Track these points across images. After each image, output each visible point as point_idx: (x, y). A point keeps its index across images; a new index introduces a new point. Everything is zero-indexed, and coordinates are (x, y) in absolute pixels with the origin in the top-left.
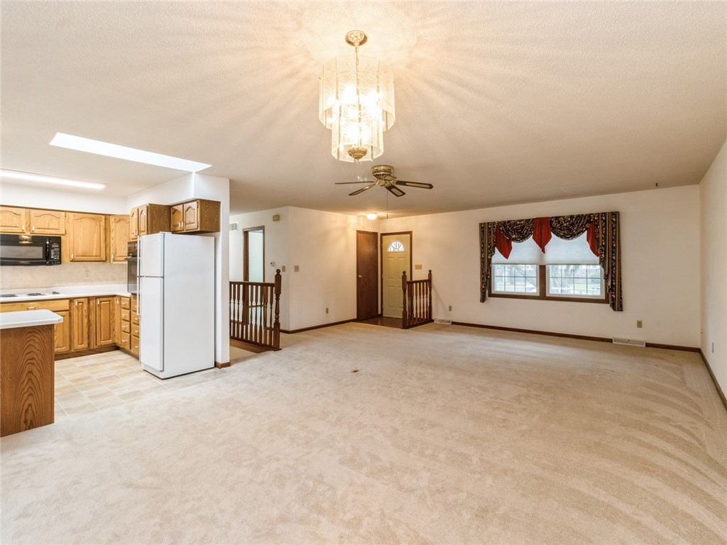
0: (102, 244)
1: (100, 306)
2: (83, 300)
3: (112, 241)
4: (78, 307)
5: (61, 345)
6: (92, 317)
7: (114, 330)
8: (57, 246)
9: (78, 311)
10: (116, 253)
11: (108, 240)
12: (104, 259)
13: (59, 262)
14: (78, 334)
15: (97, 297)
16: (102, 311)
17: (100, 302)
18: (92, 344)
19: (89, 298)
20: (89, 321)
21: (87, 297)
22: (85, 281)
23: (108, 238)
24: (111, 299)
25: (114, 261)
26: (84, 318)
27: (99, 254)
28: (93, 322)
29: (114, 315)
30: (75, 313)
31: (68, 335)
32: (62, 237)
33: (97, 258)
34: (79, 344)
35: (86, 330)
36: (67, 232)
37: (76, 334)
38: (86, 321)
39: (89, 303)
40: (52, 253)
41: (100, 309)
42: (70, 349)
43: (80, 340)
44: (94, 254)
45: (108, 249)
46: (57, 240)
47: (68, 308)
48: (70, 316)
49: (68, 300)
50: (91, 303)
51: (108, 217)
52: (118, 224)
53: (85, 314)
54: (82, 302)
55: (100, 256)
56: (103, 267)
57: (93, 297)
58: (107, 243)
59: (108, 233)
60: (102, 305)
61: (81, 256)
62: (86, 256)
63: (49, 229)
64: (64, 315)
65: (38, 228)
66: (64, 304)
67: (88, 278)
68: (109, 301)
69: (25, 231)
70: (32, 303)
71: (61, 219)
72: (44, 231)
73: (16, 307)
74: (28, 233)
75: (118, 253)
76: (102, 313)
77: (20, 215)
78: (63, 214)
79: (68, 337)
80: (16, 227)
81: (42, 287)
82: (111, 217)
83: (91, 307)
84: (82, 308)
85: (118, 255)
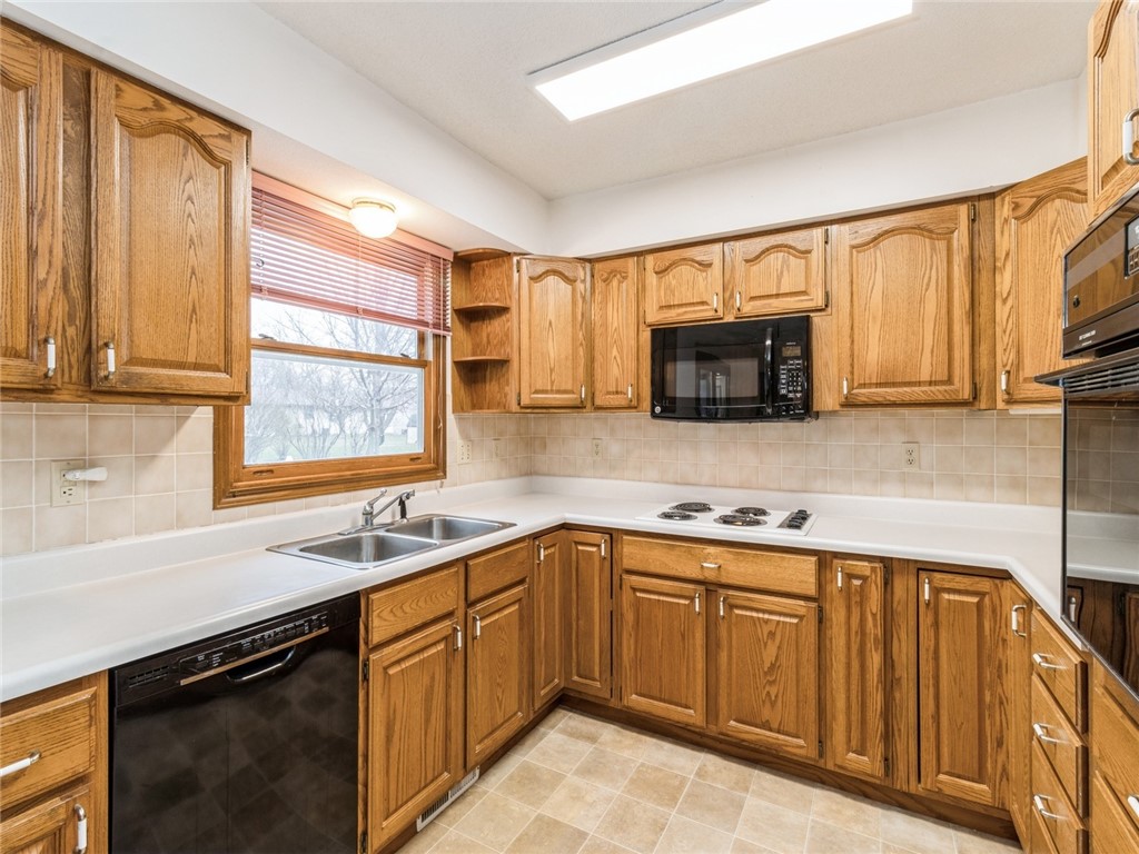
0: (957, 328)
1: (934, 605)
2: (863, 567)
3: (1002, 312)
4: (847, 591)
5: (791, 728)
6: (903, 649)
7: (1000, 743)
8: (798, 351)
9: (849, 608)
10: (1019, 365)
11: (983, 310)
12: (966, 394)
13: (804, 409)
14: (849, 707)
15: (923, 568)
16: (943, 634)
17: (936, 591)
18: (901, 766)
19: (889, 566)
20: (888, 662)
21: (882, 559)
22: (904, 479)
23: (984, 300)
24: (985, 585)
25: (1011, 401)
26: (870, 644)
27: (942, 375)
28: (905, 670)
29: (1000, 670)
30: (837, 615)
31: (812, 693)
32: (816, 319)
33: (938, 392)
34: (849, 750)
35: (876, 701)
36: (834, 300)
37: (841, 704)
38: (875, 660)
39: (887, 583)
40: (783, 378)
41: (936, 624)
42: (821, 754)
43: (855, 735)
44: (925, 376)
45: (984, 348)
46: (796, 329)
47: (812, 590)
48: (820, 621)
49: (814, 559)
50: (901, 586)
51: (984, 205)
52: (1030, 226)
53: (874, 629)
54: (864, 578)
55: (949, 381)
56: (973, 431)
57: (906, 562)
58: (983, 320)
59: (984, 277)
60: (943, 605)
61: (879, 385)
62: (894, 384)
63: (777, 296)
64: (802, 611)
65: (752, 298)
66: (802, 575)
67: (913, 469)
68: (981, 594)
69: (720, 314)
70: (711, 550)
71: (814, 254)
72: (764, 306)
73: (677, 552)
74: (730, 318)
75: (1027, 361)
76: (943, 644)
77: (710, 265)
78: (818, 233)
79: (813, 702)
80: (703, 303)
81: (779, 490)
82: (998, 200)
83: (898, 607)
84: (861, 604)
85: (1028, 373)
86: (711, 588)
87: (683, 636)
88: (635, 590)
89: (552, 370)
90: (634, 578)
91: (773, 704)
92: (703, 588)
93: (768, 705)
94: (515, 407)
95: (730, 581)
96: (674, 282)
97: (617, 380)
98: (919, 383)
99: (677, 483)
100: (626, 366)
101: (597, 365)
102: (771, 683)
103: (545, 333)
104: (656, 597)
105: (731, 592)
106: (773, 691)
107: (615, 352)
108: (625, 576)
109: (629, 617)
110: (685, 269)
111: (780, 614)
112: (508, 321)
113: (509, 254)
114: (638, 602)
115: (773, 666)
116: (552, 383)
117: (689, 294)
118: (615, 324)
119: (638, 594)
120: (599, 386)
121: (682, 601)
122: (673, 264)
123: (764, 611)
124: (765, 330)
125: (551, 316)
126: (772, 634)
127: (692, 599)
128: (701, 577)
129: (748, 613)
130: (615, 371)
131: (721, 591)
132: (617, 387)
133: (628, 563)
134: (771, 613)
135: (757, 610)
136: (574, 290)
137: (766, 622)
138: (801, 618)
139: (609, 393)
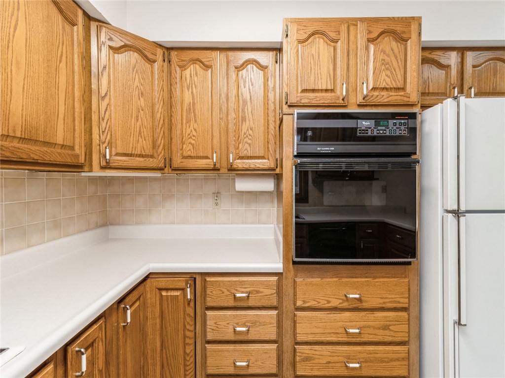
55: (73, 148)
75: (119, 143)
85: (120, 150)
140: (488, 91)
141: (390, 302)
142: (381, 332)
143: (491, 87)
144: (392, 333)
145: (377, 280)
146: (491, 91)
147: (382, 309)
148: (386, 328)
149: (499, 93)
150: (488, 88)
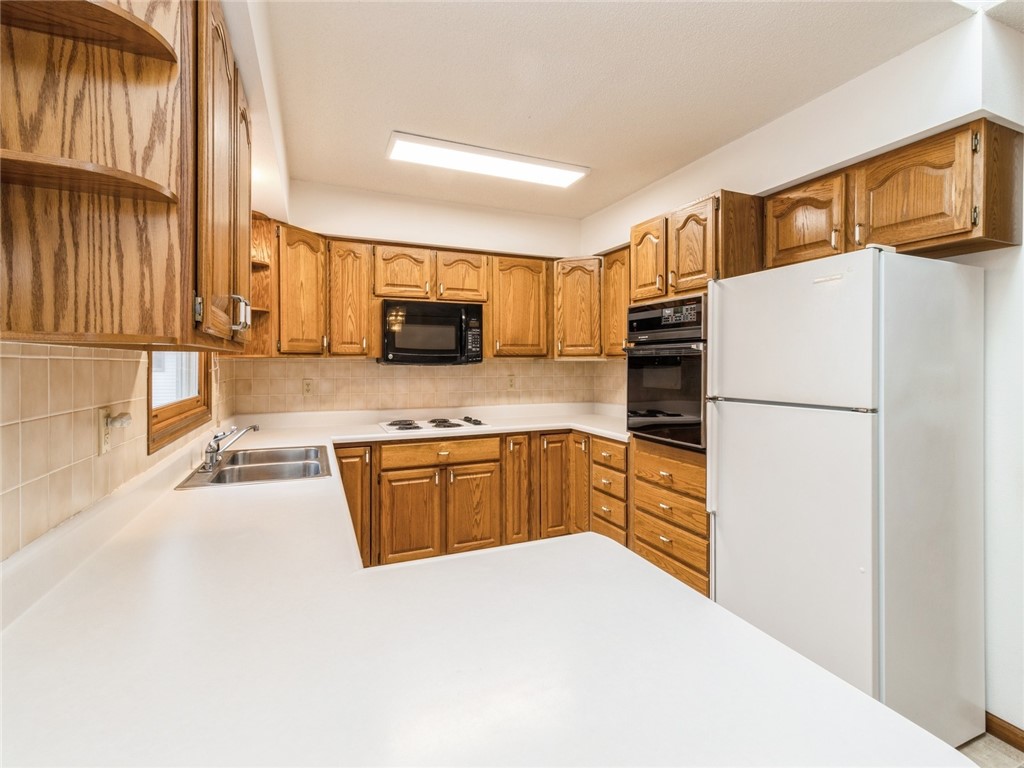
0: (541, 319)
1: (546, 451)
2: (520, 439)
3: (558, 314)
4: (513, 453)
6: (535, 475)
7: (568, 505)
8: (477, 324)
9: (514, 462)
10: (564, 338)
11: (550, 312)
12: (544, 352)
13: (478, 358)
14: (514, 512)
15: (543, 433)
16: (550, 463)
17: (548, 443)
19: (530, 436)
20: (530, 484)
21: (527, 433)
22: (509, 395)
23: (551, 308)
24: (564, 437)
25: (561, 355)
26: (523, 477)
27: (536, 342)
28: (535, 487)
29: (568, 474)
30: (509, 467)
31: (497, 512)
32: (484, 306)
33: (534, 350)
35: (525, 504)
36: (491, 296)
38: (525, 483)
39: (529, 445)
40: (470, 339)
41: (547, 460)
44: (530, 342)
45: (550, 331)
46: (475, 310)
47: (497, 455)
48: (501, 471)
49: (498, 439)
50: (534, 445)
51: (550, 262)
52: (569, 279)
53: (524, 468)
54: (520, 444)
55: (539, 345)
57: (537, 432)
58: (550, 318)
59: (551, 298)
60: (549, 449)
61: (511, 345)
62: (517, 345)
63: (463, 290)
64: (492, 469)
65: (448, 289)
66: (492, 448)
67: (512, 389)
68: (561, 441)
69: (429, 295)
70: (444, 444)
71: (482, 270)
72: (456, 295)
73: (421, 450)
74: (433, 299)
75: (568, 338)
76: (550, 468)
77: (422, 262)
78: (484, 258)
79: (498, 517)
80: (417, 286)
81: (447, 407)
82: (555, 263)
83: (533, 455)
84: (519, 457)
85: (568, 343)
86: (443, 467)
87: (425, 502)
88: (390, 481)
89: (303, 322)
90: (390, 473)
91: (478, 525)
92: (438, 469)
93: (476, 527)
94: (274, 353)
95: (455, 461)
96: (397, 268)
97: (351, 334)
98: (527, 345)
99: (378, 409)
100: (358, 323)
101: (334, 321)
102: (477, 514)
103: (298, 292)
104: (407, 483)
105: (455, 467)
106: (478, 517)
107: (349, 312)
108: (383, 474)
109: (386, 501)
110: (405, 261)
111: (481, 473)
112: (267, 277)
113: (269, 219)
114: (393, 490)
115: (478, 503)
116: (303, 333)
117: (408, 279)
118: (350, 291)
119: (394, 484)
120: (335, 337)
121: (425, 481)
122: (397, 257)
123: (473, 474)
124: (460, 310)
125: (302, 278)
126: (478, 485)
127: (432, 477)
128: (437, 462)
129: (465, 477)
130: (350, 327)
131: (449, 468)
132: (351, 338)
133: (385, 465)
134: (476, 473)
135: (469, 474)
136: (317, 259)
137: (475, 479)
138: (491, 472)
139: (344, 343)
140: (893, 222)
141: (693, 489)
142: (686, 517)
143: (899, 216)
144: (694, 521)
145: (684, 464)
146: (899, 220)
147: (687, 495)
148: (690, 514)
149: (914, 220)
150: (894, 216)
